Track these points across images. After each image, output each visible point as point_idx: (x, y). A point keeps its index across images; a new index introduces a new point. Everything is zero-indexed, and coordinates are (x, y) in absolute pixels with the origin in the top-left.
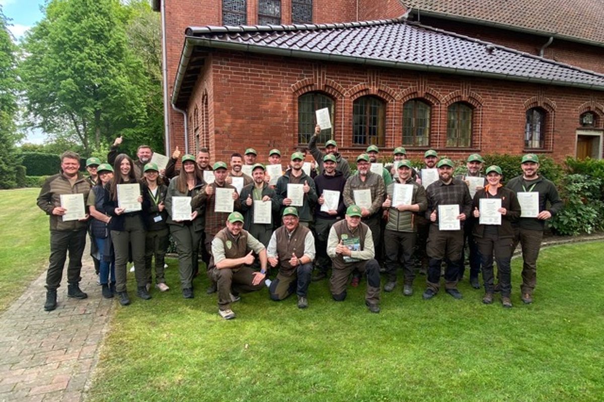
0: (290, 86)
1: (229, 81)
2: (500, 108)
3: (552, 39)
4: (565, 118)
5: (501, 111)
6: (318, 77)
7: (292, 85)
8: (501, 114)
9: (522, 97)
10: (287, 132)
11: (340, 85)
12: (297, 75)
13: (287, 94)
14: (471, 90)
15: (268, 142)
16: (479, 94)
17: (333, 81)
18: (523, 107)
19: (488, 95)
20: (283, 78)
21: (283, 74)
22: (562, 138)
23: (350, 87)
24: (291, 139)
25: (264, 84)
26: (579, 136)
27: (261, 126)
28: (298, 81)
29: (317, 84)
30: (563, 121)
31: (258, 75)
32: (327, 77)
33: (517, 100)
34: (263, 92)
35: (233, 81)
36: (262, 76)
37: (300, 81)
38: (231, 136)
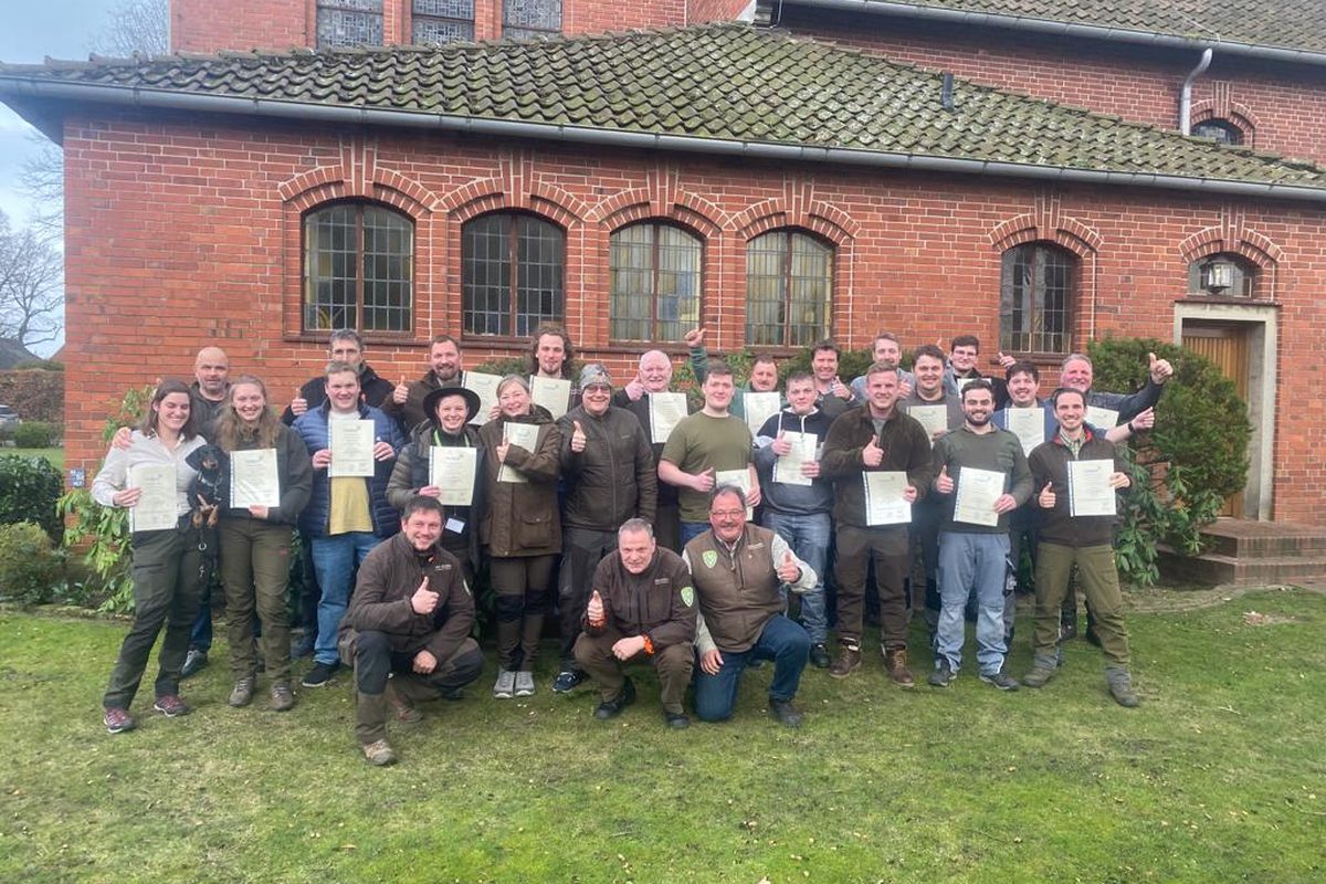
0: (275, 187)
1: (107, 176)
2: (912, 245)
3: (1208, 54)
4: (1134, 272)
5: (915, 252)
6: (353, 163)
7: (281, 184)
8: (915, 260)
9: (982, 216)
10: (265, 300)
11: (418, 183)
12: (295, 160)
13: (265, 205)
14: (816, 197)
15: (212, 323)
16: (844, 208)
17: (398, 173)
18: (988, 240)
19: (871, 209)
20: (254, 167)
21: (253, 157)
22: (1123, 326)
23: (449, 189)
24: (275, 317)
25: (204, 182)
26: (1187, 323)
27: (193, 285)
28: (297, 175)
29: (353, 181)
30: (1128, 279)
31: (185, 162)
32: (378, 164)
33: (965, 222)
34: (198, 201)
35: (115, 177)
36: (195, 162)
37: (304, 175)
38: (110, 310)
